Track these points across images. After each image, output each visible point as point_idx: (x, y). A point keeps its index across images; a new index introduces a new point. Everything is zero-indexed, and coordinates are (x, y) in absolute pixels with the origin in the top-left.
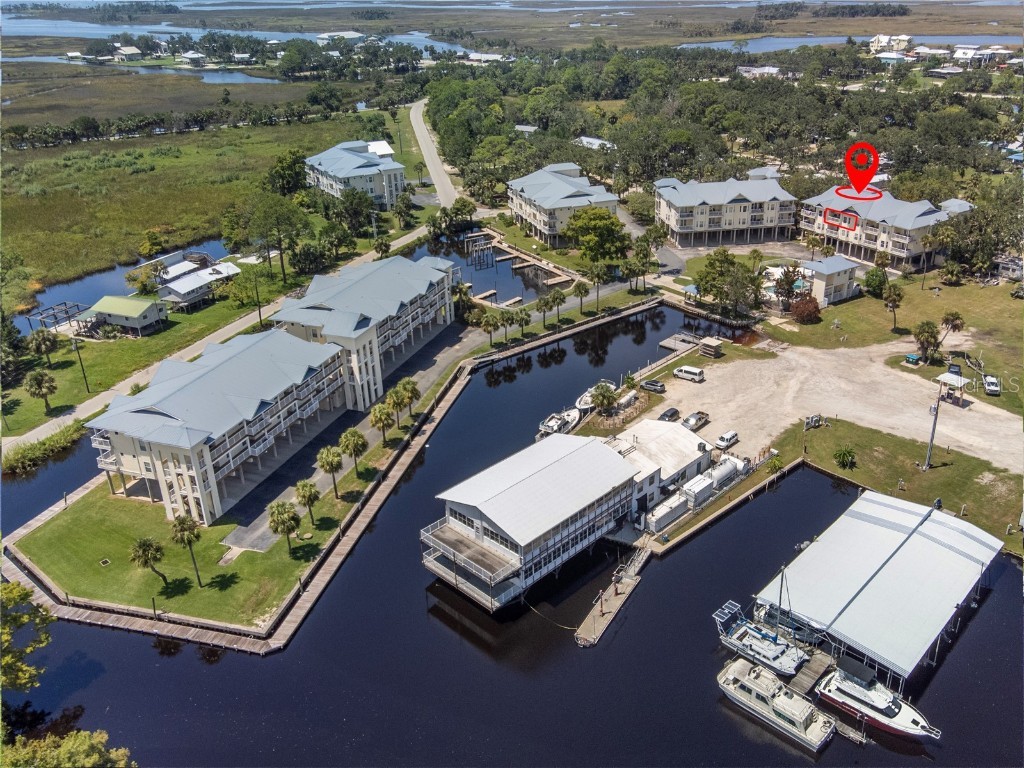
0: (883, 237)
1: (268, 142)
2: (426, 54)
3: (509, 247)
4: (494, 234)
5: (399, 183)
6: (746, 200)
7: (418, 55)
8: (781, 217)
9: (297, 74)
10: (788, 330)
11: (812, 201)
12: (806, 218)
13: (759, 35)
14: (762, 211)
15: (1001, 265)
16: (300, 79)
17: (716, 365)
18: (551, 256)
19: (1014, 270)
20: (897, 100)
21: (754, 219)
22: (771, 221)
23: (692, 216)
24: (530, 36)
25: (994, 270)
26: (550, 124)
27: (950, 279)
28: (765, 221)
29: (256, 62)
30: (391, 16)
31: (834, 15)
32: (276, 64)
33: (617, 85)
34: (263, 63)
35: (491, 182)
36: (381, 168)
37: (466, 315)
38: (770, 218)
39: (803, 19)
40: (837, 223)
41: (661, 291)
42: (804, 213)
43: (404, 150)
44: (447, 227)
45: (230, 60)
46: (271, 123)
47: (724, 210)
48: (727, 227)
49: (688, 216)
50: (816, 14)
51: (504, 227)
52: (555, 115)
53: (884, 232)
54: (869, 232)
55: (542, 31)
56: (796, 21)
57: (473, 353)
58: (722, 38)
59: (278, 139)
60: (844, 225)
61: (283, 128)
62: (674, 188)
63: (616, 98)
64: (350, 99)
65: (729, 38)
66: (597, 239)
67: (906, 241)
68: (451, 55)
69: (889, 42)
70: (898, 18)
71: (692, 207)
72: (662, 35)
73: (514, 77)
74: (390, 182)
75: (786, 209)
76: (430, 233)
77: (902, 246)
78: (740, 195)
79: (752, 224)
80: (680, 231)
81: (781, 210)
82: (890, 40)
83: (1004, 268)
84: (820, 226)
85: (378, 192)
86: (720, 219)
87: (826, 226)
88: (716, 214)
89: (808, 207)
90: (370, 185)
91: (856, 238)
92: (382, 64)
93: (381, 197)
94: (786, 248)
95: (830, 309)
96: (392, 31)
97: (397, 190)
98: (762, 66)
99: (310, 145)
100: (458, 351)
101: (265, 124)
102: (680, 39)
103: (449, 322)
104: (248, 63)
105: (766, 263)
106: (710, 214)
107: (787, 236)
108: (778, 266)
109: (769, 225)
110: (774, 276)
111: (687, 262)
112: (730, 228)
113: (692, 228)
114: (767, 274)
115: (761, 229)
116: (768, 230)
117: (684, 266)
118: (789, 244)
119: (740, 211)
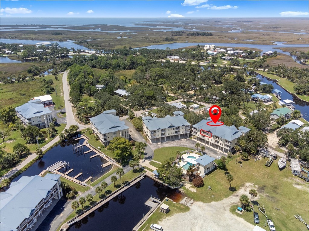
0: (221, 142)
1: (9, 91)
2: (71, 50)
3: (90, 146)
4: (85, 138)
5: (51, 117)
6: (173, 126)
7: (69, 51)
8: (185, 131)
9: (27, 59)
10: (192, 191)
11: (196, 126)
12: (194, 131)
13: (173, 42)
14: (179, 129)
15: (260, 151)
16: (27, 61)
17: (167, 218)
18: (105, 150)
19: (264, 153)
20: (216, 74)
21: (176, 132)
22: (182, 132)
23: (155, 133)
24: (105, 42)
25: (258, 153)
26: (108, 84)
27: (245, 159)
28: (180, 132)
29: (14, 53)
30: (63, 34)
31: (193, 35)
32: (20, 54)
33: (131, 64)
34: (16, 54)
35: (85, 115)
36: (43, 113)
37: (67, 196)
38: (182, 131)
39: (184, 36)
40: (205, 135)
41: (145, 170)
42: (193, 129)
43: (58, 94)
44: (68, 136)
45: (4, 53)
46: (12, 82)
50: (188, 35)
51: (89, 135)
52: (110, 81)
53: (221, 140)
54: (216, 139)
55: (109, 40)
56: (183, 37)
57: (68, 219)
58: (162, 43)
59: (13, 90)
60: (207, 135)
61: (16, 84)
62: (149, 122)
63: (131, 69)
64: (43, 70)
65: (164, 43)
66: (120, 151)
67: (229, 144)
68: (80, 51)
69: (209, 47)
70: (210, 36)
71: (156, 130)
72: (144, 42)
73: (98, 62)
74: (47, 118)
76: (61, 140)
77: (227, 146)
79: (176, 134)
80: (151, 138)
81: (185, 128)
82: (210, 46)
83: (261, 152)
84: (199, 135)
85: (43, 121)
86: (165, 133)
87: (201, 135)
89: (195, 128)
90: (39, 119)
91: (212, 141)
92: (57, 55)
93: (44, 123)
94: (188, 142)
95: (206, 177)
96: (62, 40)
97: (50, 120)
98: (175, 56)
99: (24, 93)
100: (61, 217)
101: (10, 83)
102: (150, 43)
103: (60, 198)
104: (11, 54)
105: (182, 152)
106: (162, 132)
107: (188, 136)
108: (186, 153)
109: (182, 133)
110: (185, 159)
111: (154, 151)
112: (169, 136)
113: (155, 137)
114: (183, 158)
115: (179, 135)
116: (181, 135)
117: (153, 154)
118: (189, 140)
119: (172, 130)
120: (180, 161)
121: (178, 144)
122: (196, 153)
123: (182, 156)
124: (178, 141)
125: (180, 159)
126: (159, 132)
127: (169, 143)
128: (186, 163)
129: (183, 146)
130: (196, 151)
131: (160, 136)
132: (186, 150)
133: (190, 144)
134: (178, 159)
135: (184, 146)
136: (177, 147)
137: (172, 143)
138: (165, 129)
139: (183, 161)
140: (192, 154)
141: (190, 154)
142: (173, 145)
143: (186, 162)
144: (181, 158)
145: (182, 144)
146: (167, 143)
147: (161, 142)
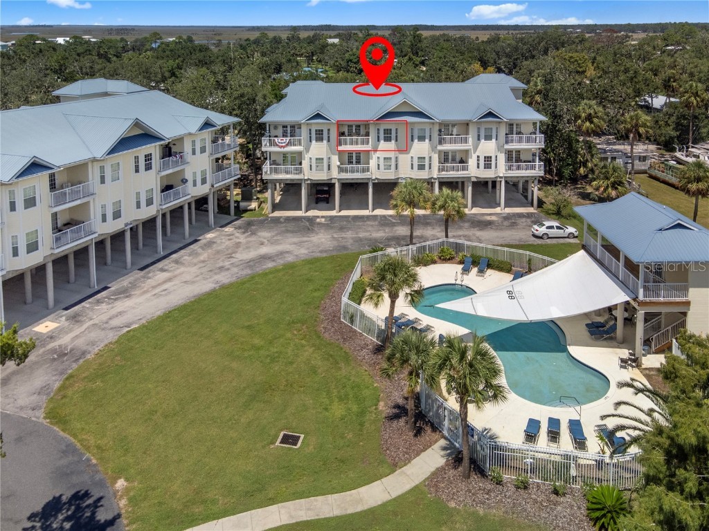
22: (203, 181)
28: (190, 186)
38: (199, 174)
42: (269, 145)
47: (93, 174)
78: (137, 123)
86: (87, 205)
119: (137, 171)
126: (30, 203)
129: (270, 264)
131: (46, 250)
138: (85, 165)
147: (66, 309)
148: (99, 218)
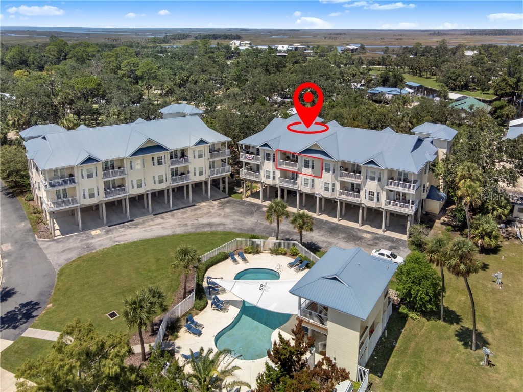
6: (160, 148)
8: (212, 165)
11: (253, 141)
12: (247, 164)
14: (186, 161)
21: (175, 173)
22: (201, 174)
23: (73, 182)
27: (489, 245)
28: (191, 175)
38: (199, 169)
40: (295, 169)
42: (243, 158)
47: (127, 165)
48: (137, 192)
49: (66, 182)
54: (345, 179)
62: (44, 138)
71: (72, 168)
75: (217, 155)
78: (150, 141)
79: (173, 180)
80: (54, 208)
81: (212, 156)
86: (123, 179)
87: (278, 174)
88: (115, 174)
89: (248, 150)
91: (326, 189)
94: (227, 210)
105: (206, 257)
106: (105, 175)
107: (224, 191)
108: (224, 257)
109: (198, 179)
110: (224, 291)
111: (61, 273)
112: (141, 191)
113: (75, 201)
114: (214, 288)
115: (188, 186)
116: (197, 186)
117: (51, 287)
118: (228, 202)
119: (154, 165)
120: (202, 303)
121: (186, 225)
122: (276, 251)
123: (208, 274)
124: (185, 213)
125: (200, 293)
126: (90, 176)
127: (144, 222)
128: (234, 312)
129: (207, 229)
130: (272, 241)
131: (100, 198)
132: (225, 241)
133: (236, 218)
134: (186, 294)
135: (214, 229)
136: (182, 236)
137: (161, 221)
138: (122, 160)
139: (219, 306)
140: (257, 256)
141: (244, 259)
142: (163, 228)
143: (234, 303)
144: (205, 285)
145: (203, 221)
146: (136, 226)
147: (109, 226)
148: (131, 186)
